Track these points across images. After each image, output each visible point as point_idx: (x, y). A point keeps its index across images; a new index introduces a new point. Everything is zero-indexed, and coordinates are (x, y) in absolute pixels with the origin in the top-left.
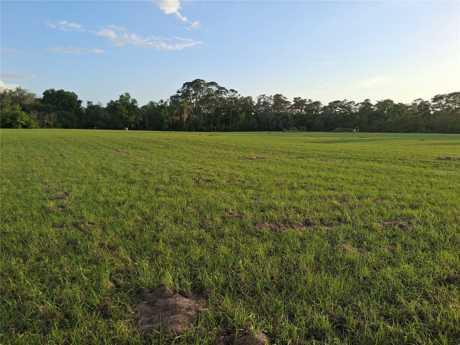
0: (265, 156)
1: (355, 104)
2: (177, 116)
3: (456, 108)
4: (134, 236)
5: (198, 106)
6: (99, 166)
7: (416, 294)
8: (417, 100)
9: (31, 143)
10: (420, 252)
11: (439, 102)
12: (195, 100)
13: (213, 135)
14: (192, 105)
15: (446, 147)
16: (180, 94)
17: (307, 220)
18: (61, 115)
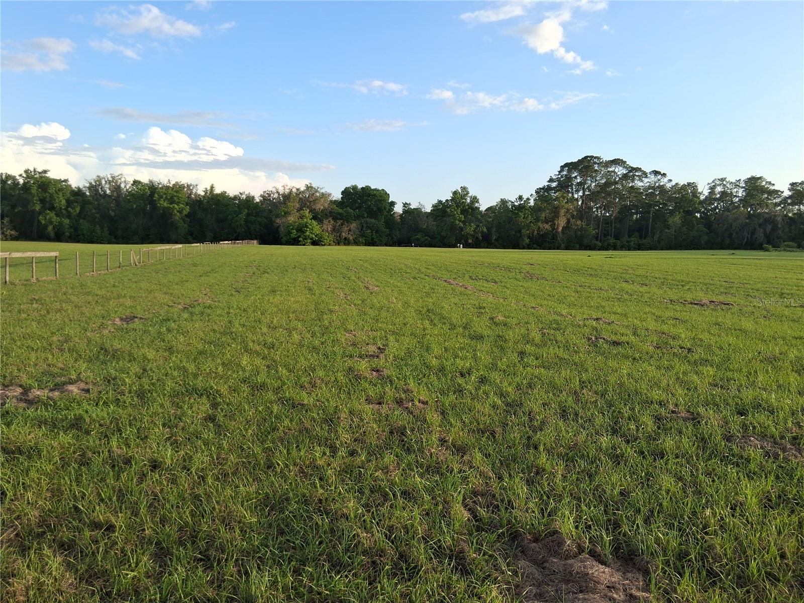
2: (547, 223)
4: (493, 434)
5: (586, 203)
6: (422, 307)
9: (325, 268)
12: (581, 193)
13: (615, 257)
14: (575, 202)
16: (554, 185)
18: (365, 225)
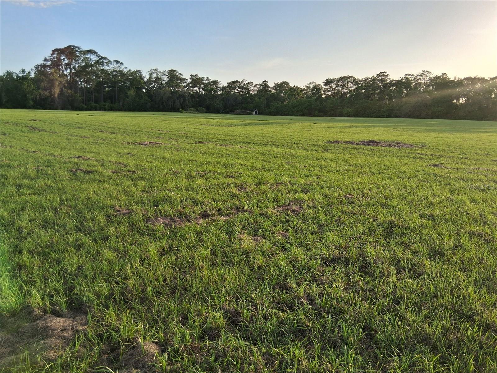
0: (160, 141)
1: (253, 85)
3: (344, 92)
5: (73, 78)
7: (305, 277)
8: (310, 83)
10: (310, 235)
11: (330, 86)
12: (69, 71)
14: (65, 77)
15: (335, 130)
16: (49, 63)
17: (204, 212)
